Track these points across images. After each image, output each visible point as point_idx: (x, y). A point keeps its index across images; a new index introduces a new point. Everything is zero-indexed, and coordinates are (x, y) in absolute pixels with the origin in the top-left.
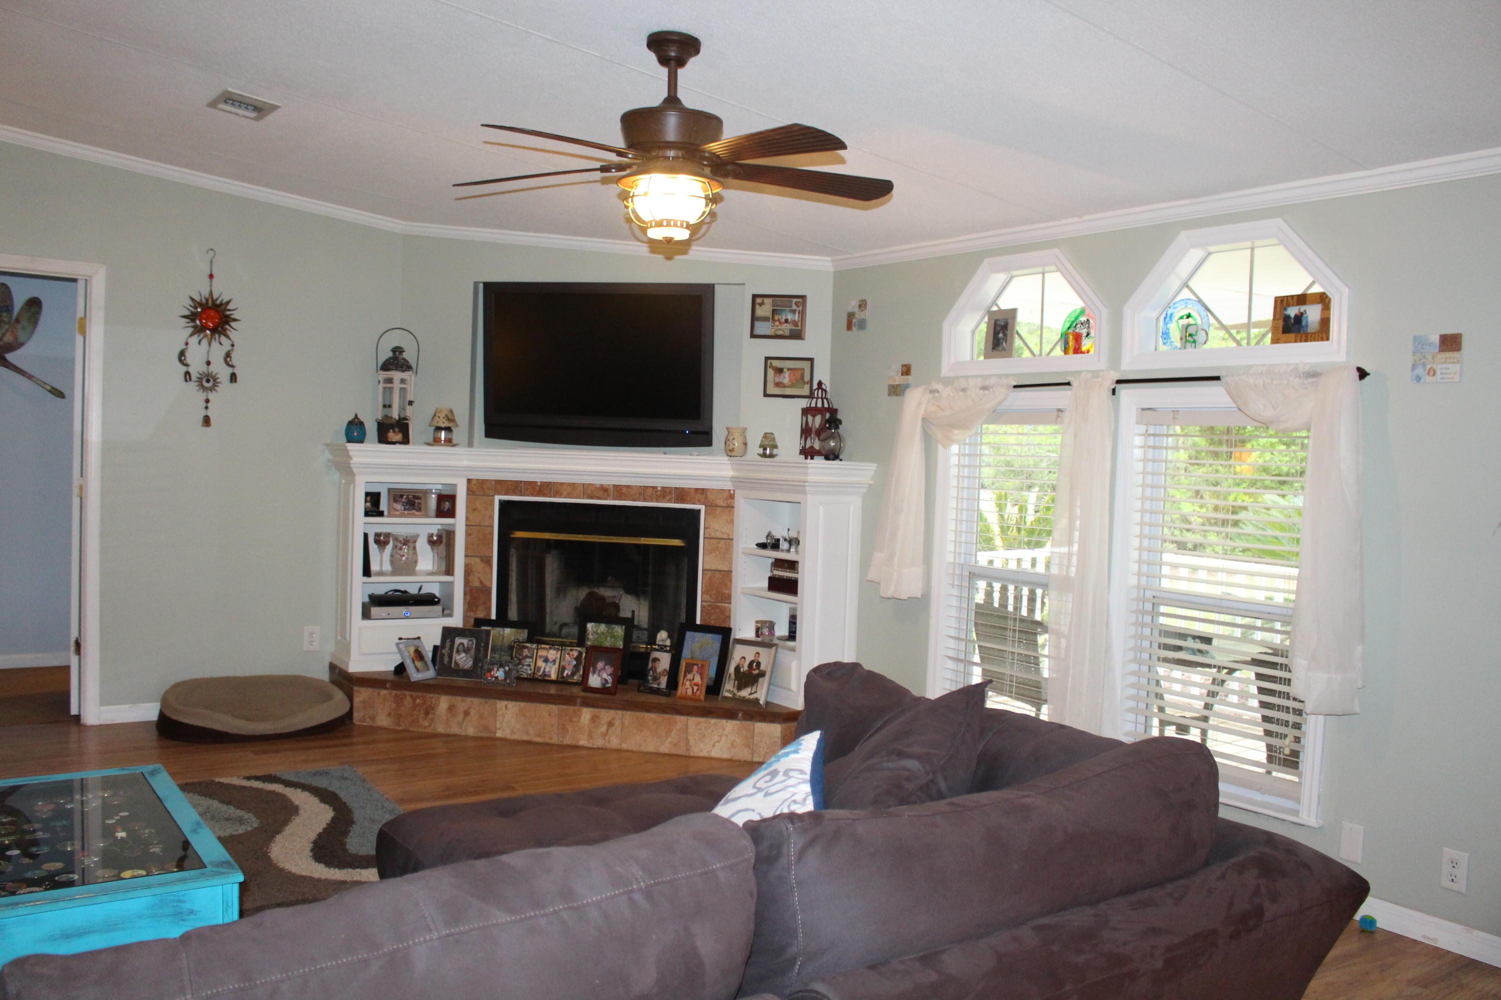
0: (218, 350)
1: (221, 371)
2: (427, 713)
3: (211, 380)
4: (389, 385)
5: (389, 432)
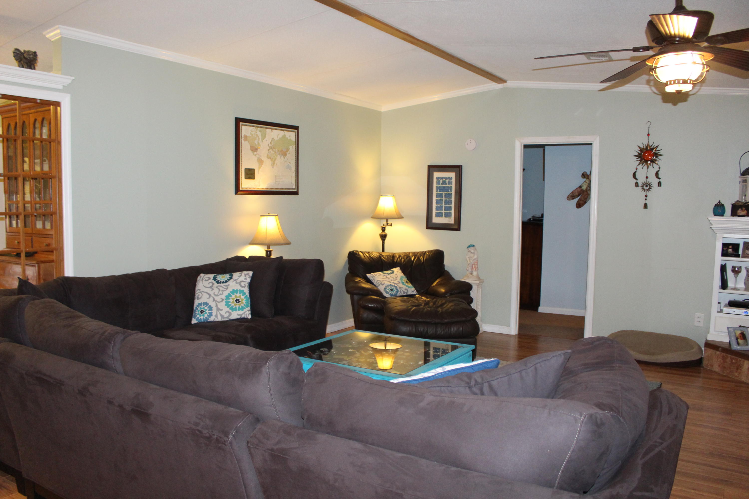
0: (652, 171)
1: (654, 181)
2: (737, 369)
3: (648, 186)
4: (745, 184)
5: (738, 210)
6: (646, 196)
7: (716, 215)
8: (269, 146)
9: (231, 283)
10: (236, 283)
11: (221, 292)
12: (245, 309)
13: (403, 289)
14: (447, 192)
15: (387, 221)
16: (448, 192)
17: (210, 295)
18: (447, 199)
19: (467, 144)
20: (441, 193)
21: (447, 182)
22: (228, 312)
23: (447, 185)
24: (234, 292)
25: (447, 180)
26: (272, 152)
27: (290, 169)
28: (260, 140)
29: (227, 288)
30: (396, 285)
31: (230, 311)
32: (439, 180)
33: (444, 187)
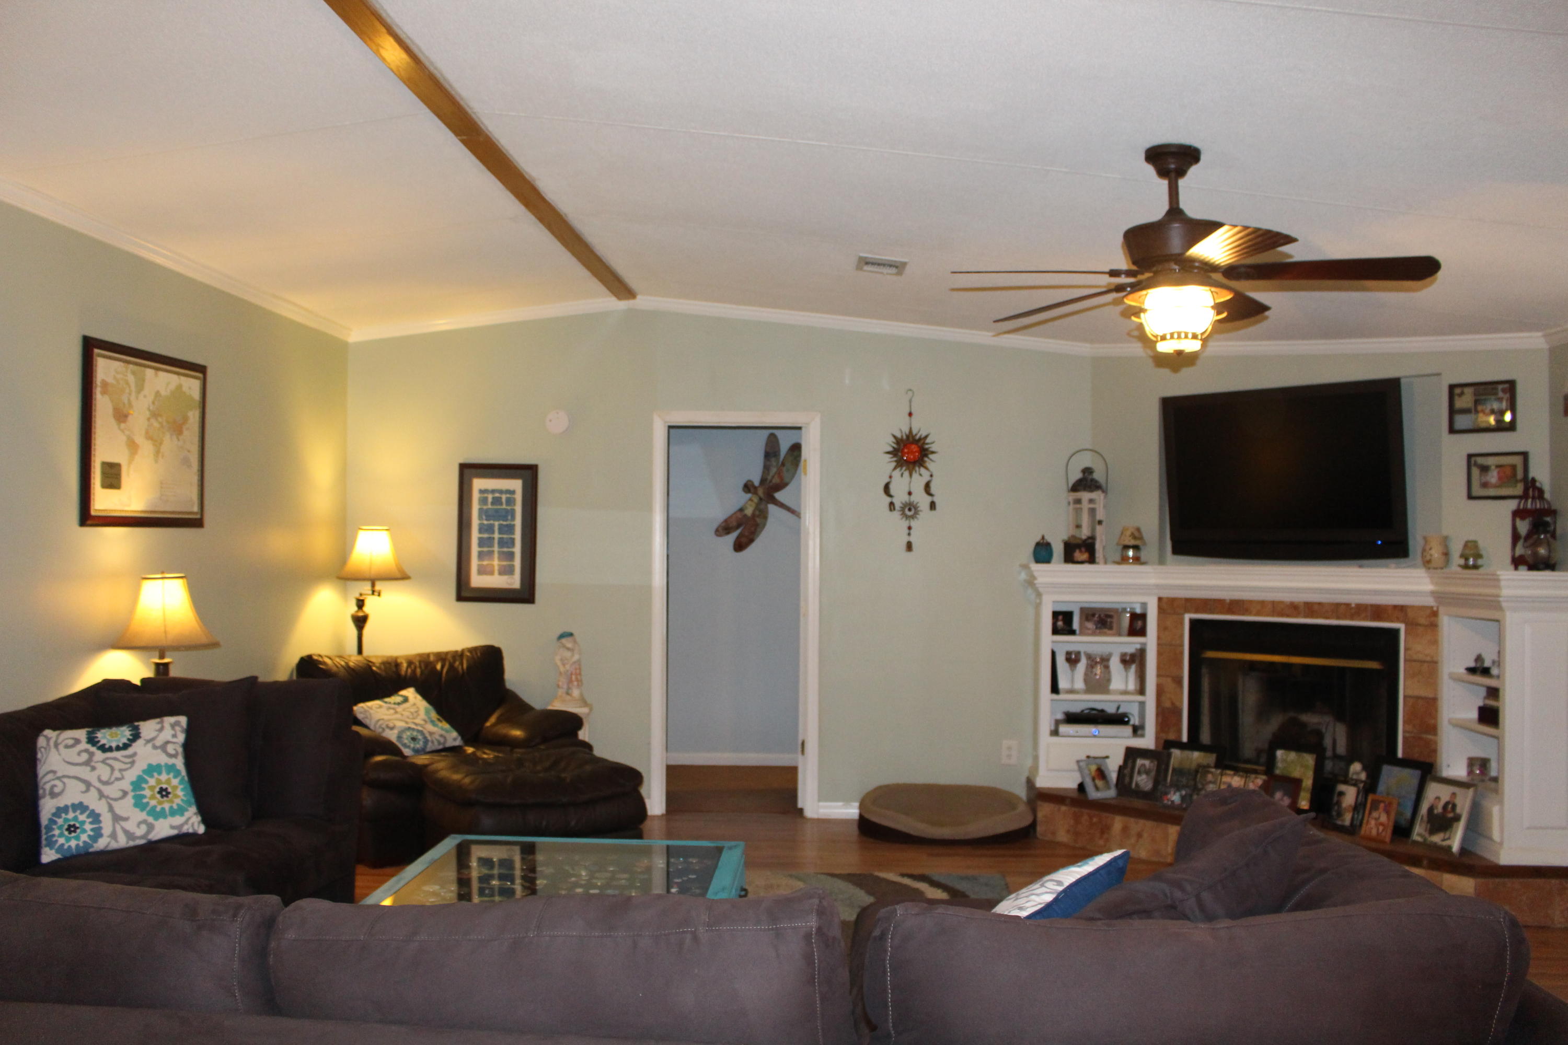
0: (918, 480)
1: (922, 500)
2: (1102, 833)
3: (913, 510)
4: (1078, 506)
5: (1074, 551)
6: (910, 528)
7: (1038, 560)
8: (149, 409)
9: (138, 746)
10: (155, 747)
11: (117, 774)
12: (187, 810)
13: (438, 737)
14: (503, 521)
15: (373, 585)
16: (507, 520)
17: (88, 785)
18: (505, 536)
19: (550, 421)
20: (491, 524)
21: (504, 500)
22: (145, 822)
23: (504, 506)
24: (152, 769)
25: (504, 497)
26: (156, 424)
27: (190, 466)
28: (134, 395)
29: (133, 763)
30: (420, 728)
31: (150, 819)
32: (486, 495)
33: (497, 511)
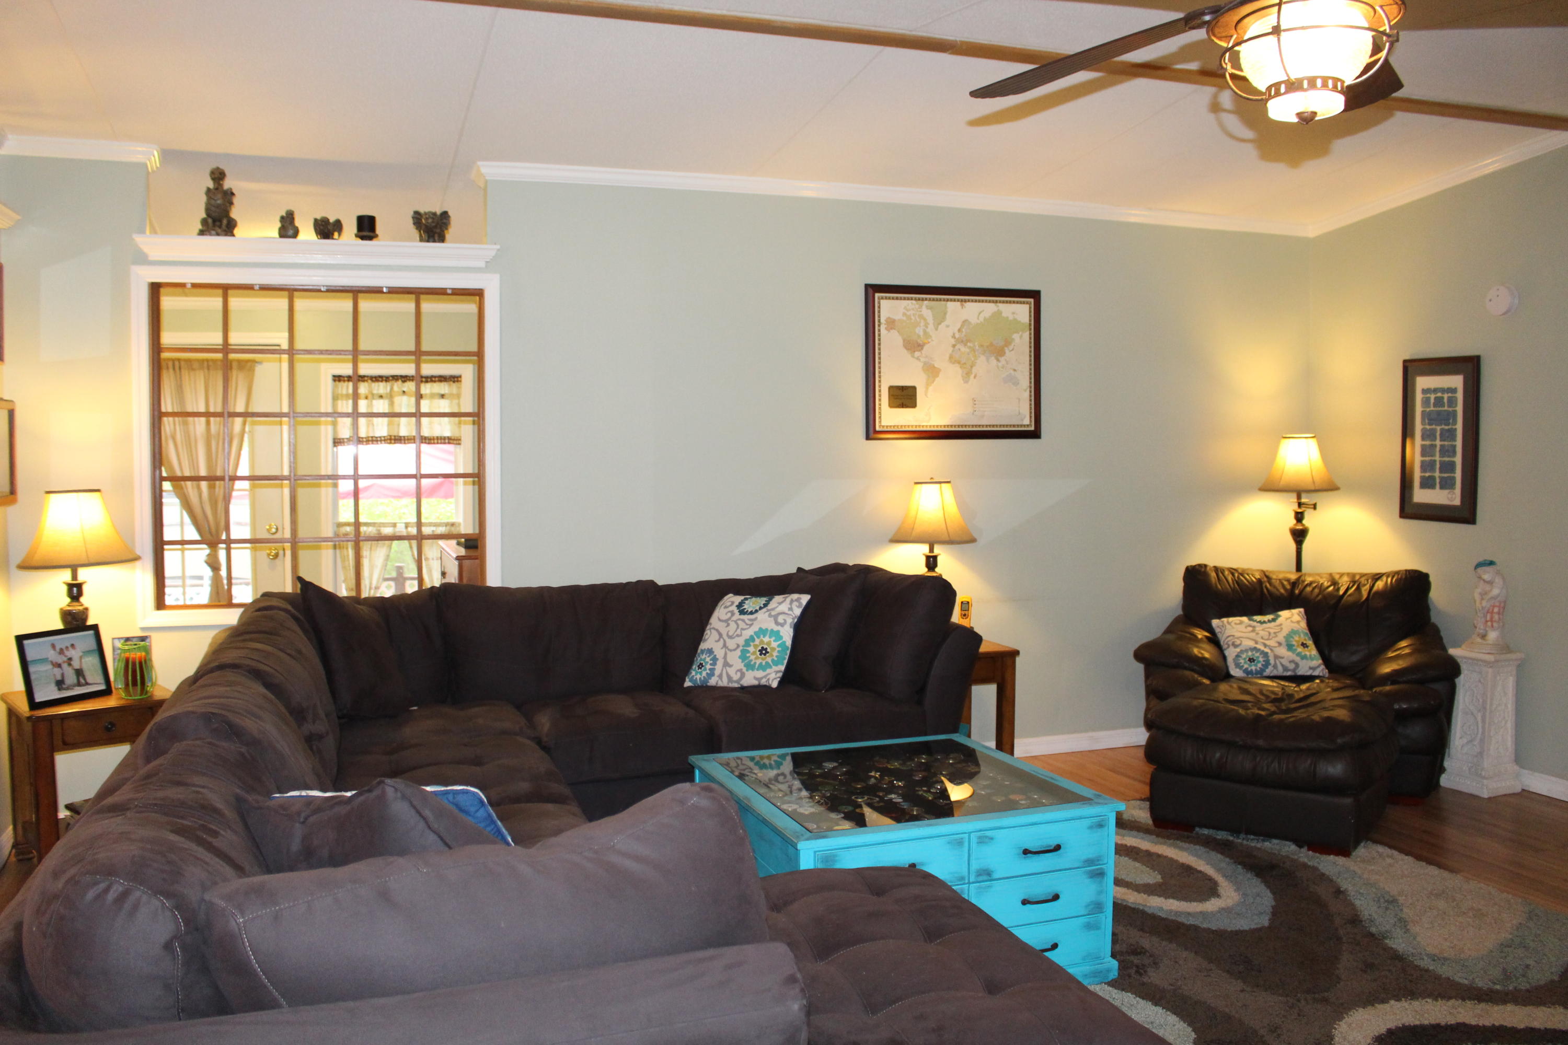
8: (954, 337)
9: (761, 615)
11: (739, 632)
12: (771, 667)
13: (1285, 662)
14: (1446, 425)
16: (1448, 425)
17: (720, 635)
18: (1446, 443)
19: (1490, 300)
20: (1432, 429)
21: (1445, 400)
22: (740, 670)
23: (1446, 408)
24: (762, 632)
25: (1446, 396)
26: (963, 349)
27: (1016, 383)
28: (931, 326)
29: (751, 625)
30: (1266, 650)
31: (744, 669)
32: (1428, 395)
33: (1439, 413)
